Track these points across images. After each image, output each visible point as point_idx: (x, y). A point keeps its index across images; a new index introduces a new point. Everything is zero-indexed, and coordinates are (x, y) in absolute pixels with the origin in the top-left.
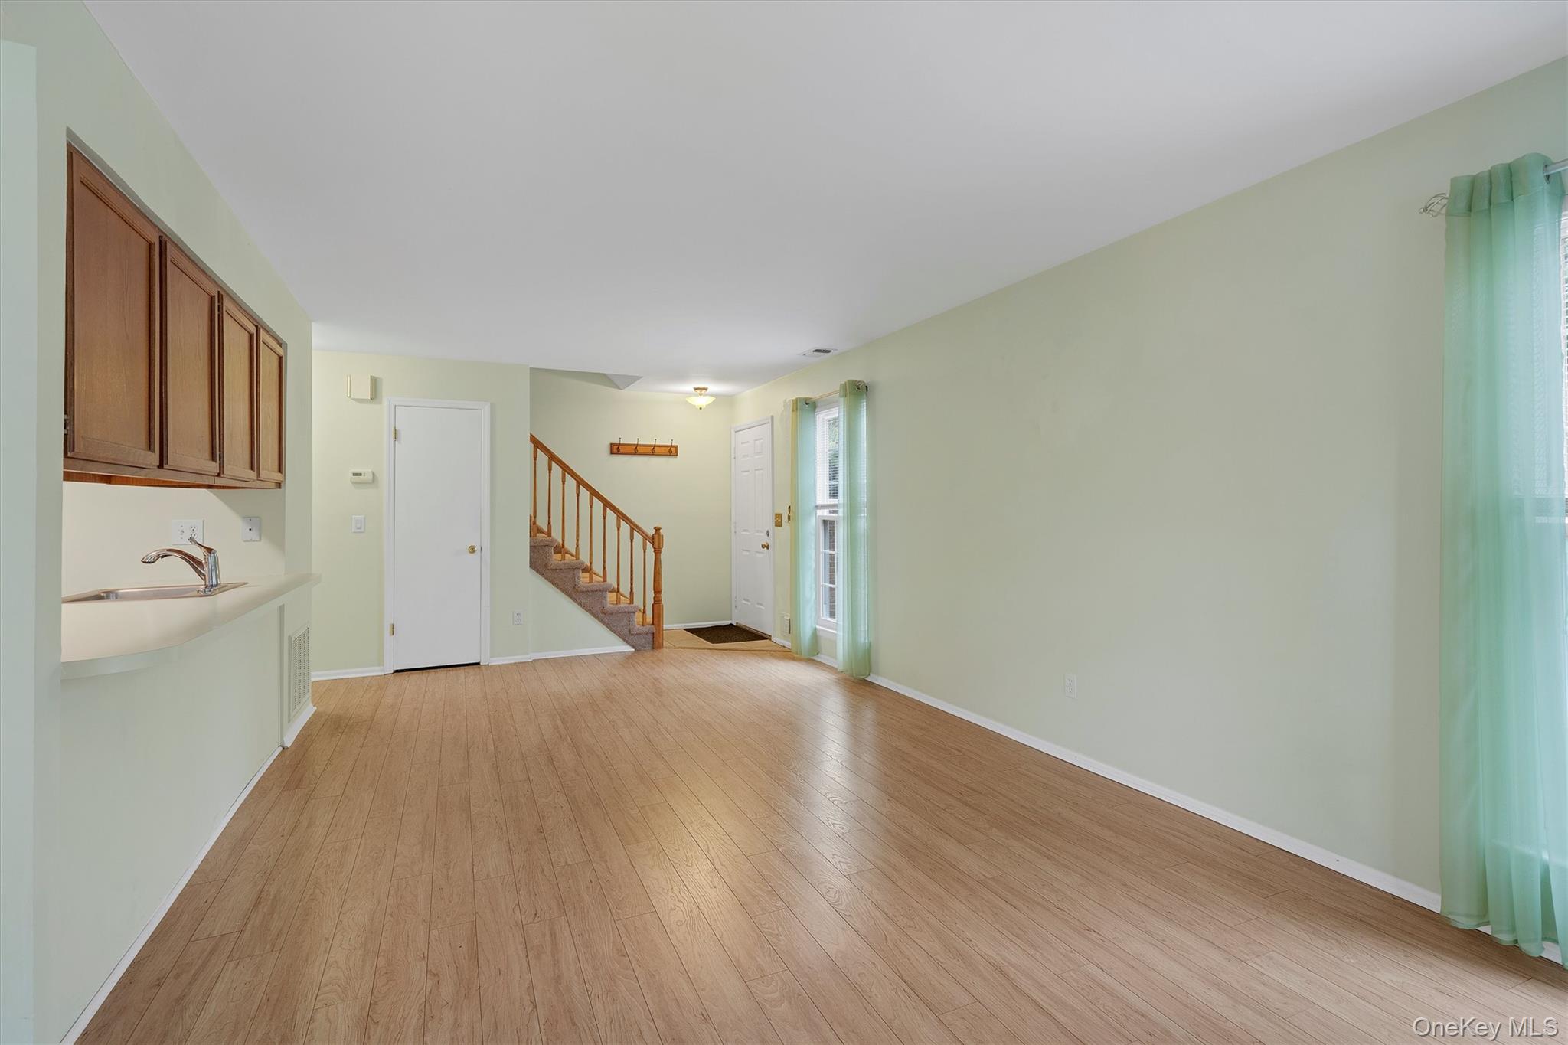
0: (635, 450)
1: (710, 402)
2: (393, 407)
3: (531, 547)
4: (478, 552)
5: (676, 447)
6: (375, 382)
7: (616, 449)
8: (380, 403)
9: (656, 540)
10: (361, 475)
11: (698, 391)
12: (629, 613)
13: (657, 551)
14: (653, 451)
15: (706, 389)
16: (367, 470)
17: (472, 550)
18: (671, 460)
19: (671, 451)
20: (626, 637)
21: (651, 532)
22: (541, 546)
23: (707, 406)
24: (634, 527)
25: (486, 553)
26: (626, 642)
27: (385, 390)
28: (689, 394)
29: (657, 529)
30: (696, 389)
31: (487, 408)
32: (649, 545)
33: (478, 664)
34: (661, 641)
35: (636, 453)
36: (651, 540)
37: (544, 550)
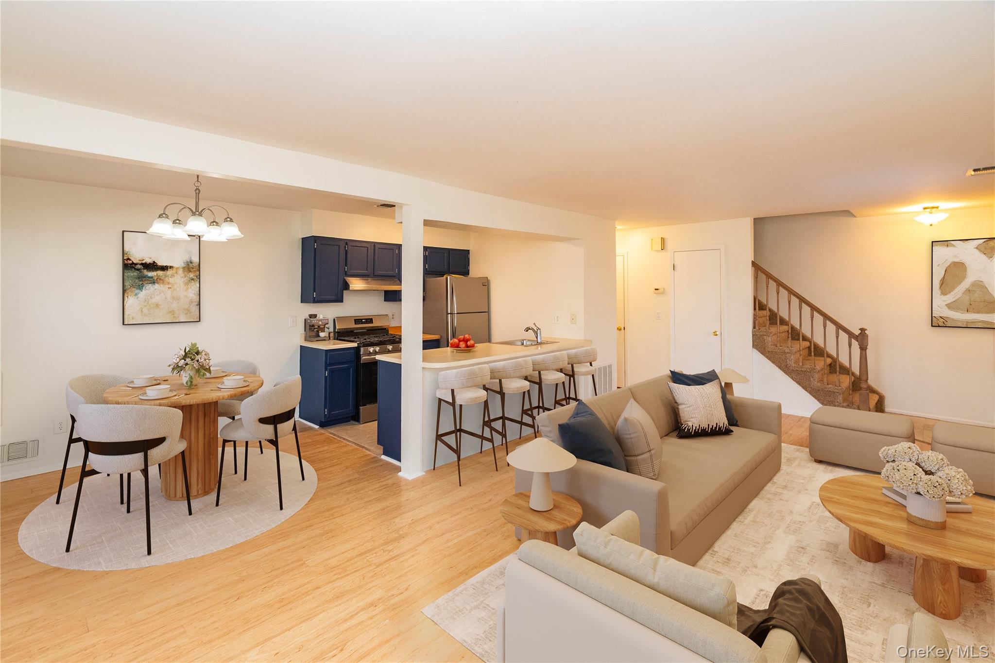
2: (672, 253)
3: (753, 335)
4: (719, 335)
6: (663, 241)
8: (667, 251)
9: (862, 338)
10: (658, 289)
11: (928, 210)
12: (834, 392)
13: (863, 349)
15: (936, 208)
16: (661, 288)
17: (715, 334)
21: (857, 332)
22: (761, 335)
23: (937, 223)
24: (839, 327)
25: (725, 337)
27: (669, 243)
29: (863, 329)
30: (925, 209)
31: (723, 248)
32: (855, 344)
36: (856, 338)
37: (763, 338)
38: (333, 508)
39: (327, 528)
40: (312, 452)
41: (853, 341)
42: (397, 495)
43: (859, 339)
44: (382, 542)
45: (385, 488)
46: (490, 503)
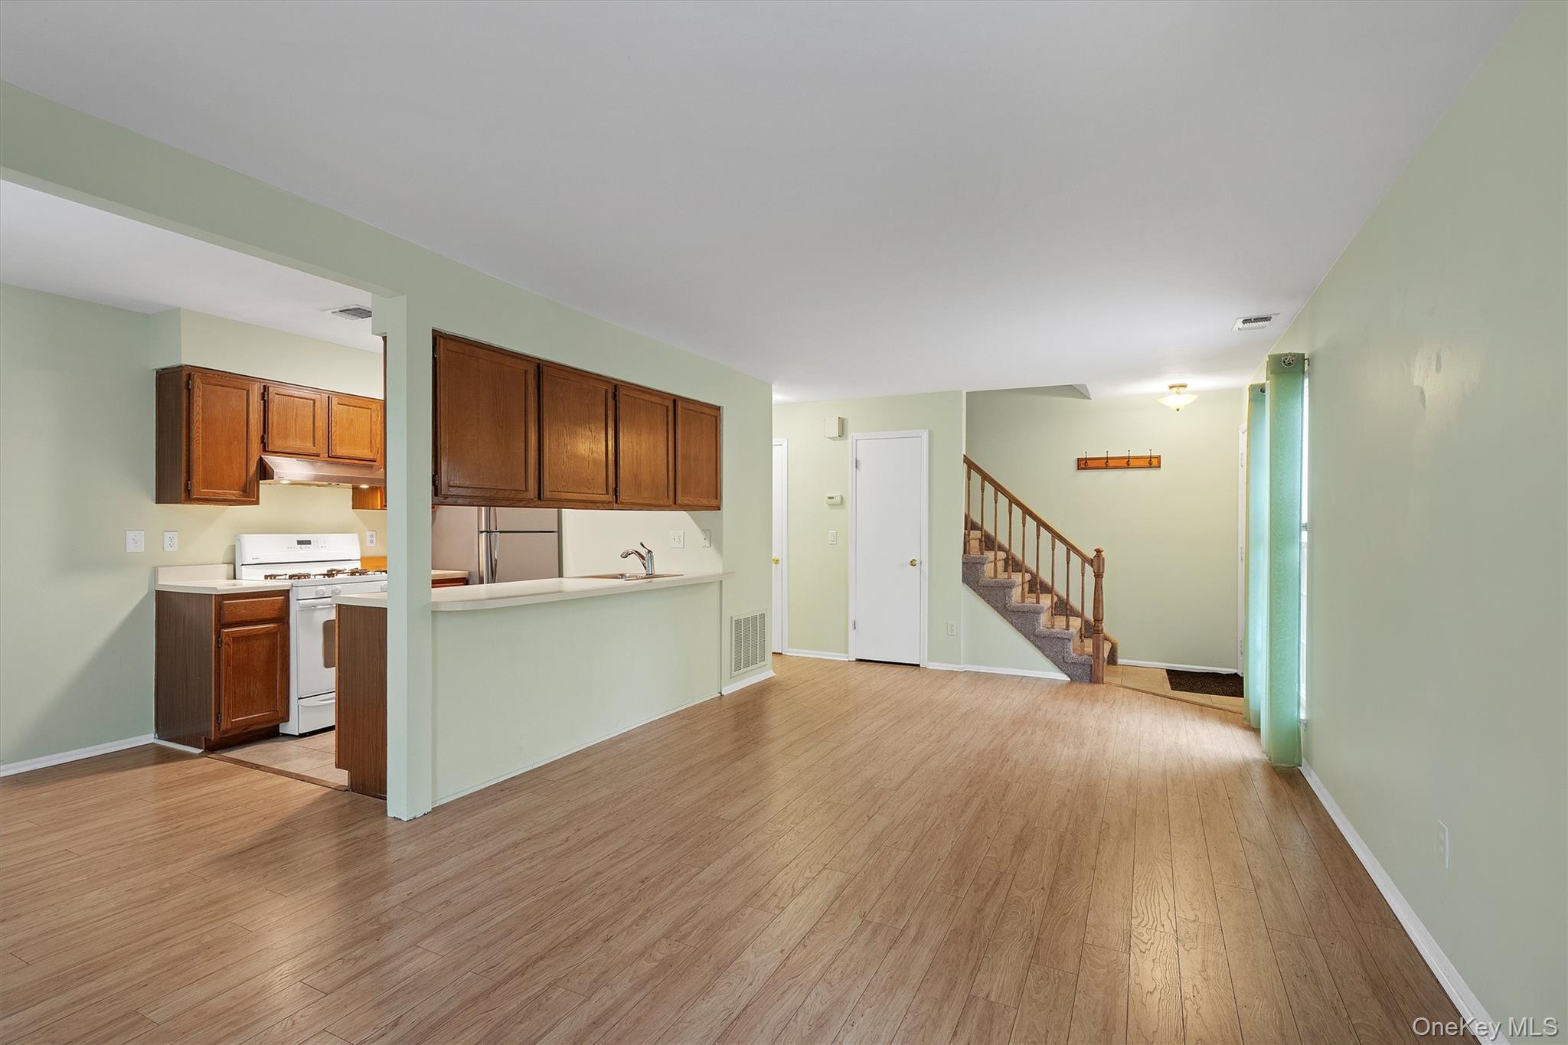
0: (1106, 464)
1: (1192, 401)
2: (854, 441)
3: (963, 563)
4: (918, 565)
5: (1159, 458)
6: (842, 423)
7: (1084, 464)
8: (847, 439)
9: (1096, 562)
10: (833, 498)
11: (1175, 389)
12: (1063, 639)
13: (1098, 576)
14: (1127, 463)
15: (1185, 386)
16: (836, 494)
17: (913, 563)
18: (1152, 472)
19: (1152, 463)
20: (1061, 663)
21: (1091, 555)
22: (973, 563)
23: (1185, 406)
24: (1071, 548)
25: (925, 567)
26: (1061, 669)
27: (850, 426)
28: (1163, 395)
29: (1098, 551)
30: (1171, 387)
31: (925, 435)
32: (1089, 569)
33: (918, 665)
34: (1100, 675)
35: (1107, 467)
36: (1091, 562)
37: (976, 568)
38: (227, 897)
39: (208, 938)
40: (186, 796)
41: (1087, 566)
42: (377, 855)
43: (1095, 563)
44: (341, 945)
45: (351, 845)
46: (566, 845)
